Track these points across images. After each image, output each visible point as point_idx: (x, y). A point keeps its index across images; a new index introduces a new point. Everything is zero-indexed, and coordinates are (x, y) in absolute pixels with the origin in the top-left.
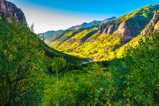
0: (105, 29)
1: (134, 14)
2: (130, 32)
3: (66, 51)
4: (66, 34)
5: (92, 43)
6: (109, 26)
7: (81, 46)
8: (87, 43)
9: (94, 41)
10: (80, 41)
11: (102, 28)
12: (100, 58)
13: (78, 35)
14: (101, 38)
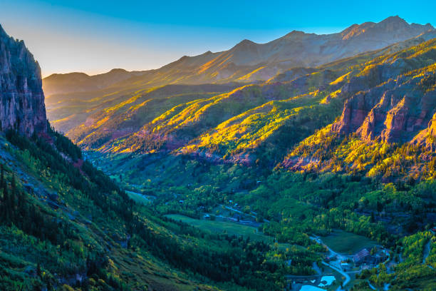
0: (370, 118)
3: (192, 212)
4: (168, 113)
5: (309, 180)
6: (387, 106)
7: (255, 185)
8: (283, 177)
9: (319, 167)
10: (247, 159)
11: (351, 107)
12: (358, 264)
13: (231, 123)
14: (350, 158)
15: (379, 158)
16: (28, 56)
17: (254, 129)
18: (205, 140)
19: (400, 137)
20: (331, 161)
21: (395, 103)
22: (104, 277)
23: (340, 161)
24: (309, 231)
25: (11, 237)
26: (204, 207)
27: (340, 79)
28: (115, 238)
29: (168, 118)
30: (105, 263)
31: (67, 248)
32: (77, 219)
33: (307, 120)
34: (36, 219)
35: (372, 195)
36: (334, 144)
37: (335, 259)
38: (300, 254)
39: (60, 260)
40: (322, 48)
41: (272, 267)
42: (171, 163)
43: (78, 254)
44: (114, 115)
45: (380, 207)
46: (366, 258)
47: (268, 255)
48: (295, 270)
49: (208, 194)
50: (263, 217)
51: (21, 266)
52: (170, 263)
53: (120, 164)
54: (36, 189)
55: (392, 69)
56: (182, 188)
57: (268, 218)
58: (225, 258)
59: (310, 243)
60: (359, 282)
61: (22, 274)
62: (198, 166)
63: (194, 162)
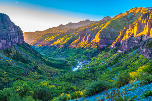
0: (84, 38)
1: (106, 26)
2: (104, 41)
3: (53, 56)
4: (47, 38)
5: (74, 49)
6: (87, 35)
7: (64, 51)
8: (69, 49)
9: (76, 47)
10: (63, 46)
11: (81, 36)
12: (84, 63)
13: (59, 40)
14: (81, 45)
15: (86, 45)
16: (20, 29)
17: (64, 40)
18: (55, 43)
19: (89, 41)
20: (78, 46)
21: (88, 35)
22: (37, 69)
23: (79, 45)
24: (75, 58)
25: (19, 63)
26: (55, 55)
27: (79, 31)
28: (39, 62)
29: (48, 39)
30: (38, 67)
31: (30, 64)
32: (32, 59)
33: (73, 38)
34: (24, 60)
35: (85, 51)
36: (78, 43)
37: (79, 63)
38: (73, 63)
39: (29, 67)
40: (75, 25)
41: (68, 65)
42: (49, 48)
43: (32, 66)
44: (37, 39)
45: (87, 53)
46: (85, 62)
47: (67, 63)
48: (72, 65)
49: (56, 53)
50: (66, 56)
51: (22, 68)
52: (50, 66)
53: (39, 48)
54: (23, 54)
55: (88, 29)
56: (51, 52)
57: (67, 57)
58: (60, 64)
59: (75, 60)
60: (84, 67)
61: (22, 70)
62: (54, 48)
63: (53, 47)
